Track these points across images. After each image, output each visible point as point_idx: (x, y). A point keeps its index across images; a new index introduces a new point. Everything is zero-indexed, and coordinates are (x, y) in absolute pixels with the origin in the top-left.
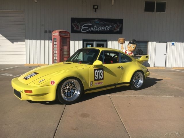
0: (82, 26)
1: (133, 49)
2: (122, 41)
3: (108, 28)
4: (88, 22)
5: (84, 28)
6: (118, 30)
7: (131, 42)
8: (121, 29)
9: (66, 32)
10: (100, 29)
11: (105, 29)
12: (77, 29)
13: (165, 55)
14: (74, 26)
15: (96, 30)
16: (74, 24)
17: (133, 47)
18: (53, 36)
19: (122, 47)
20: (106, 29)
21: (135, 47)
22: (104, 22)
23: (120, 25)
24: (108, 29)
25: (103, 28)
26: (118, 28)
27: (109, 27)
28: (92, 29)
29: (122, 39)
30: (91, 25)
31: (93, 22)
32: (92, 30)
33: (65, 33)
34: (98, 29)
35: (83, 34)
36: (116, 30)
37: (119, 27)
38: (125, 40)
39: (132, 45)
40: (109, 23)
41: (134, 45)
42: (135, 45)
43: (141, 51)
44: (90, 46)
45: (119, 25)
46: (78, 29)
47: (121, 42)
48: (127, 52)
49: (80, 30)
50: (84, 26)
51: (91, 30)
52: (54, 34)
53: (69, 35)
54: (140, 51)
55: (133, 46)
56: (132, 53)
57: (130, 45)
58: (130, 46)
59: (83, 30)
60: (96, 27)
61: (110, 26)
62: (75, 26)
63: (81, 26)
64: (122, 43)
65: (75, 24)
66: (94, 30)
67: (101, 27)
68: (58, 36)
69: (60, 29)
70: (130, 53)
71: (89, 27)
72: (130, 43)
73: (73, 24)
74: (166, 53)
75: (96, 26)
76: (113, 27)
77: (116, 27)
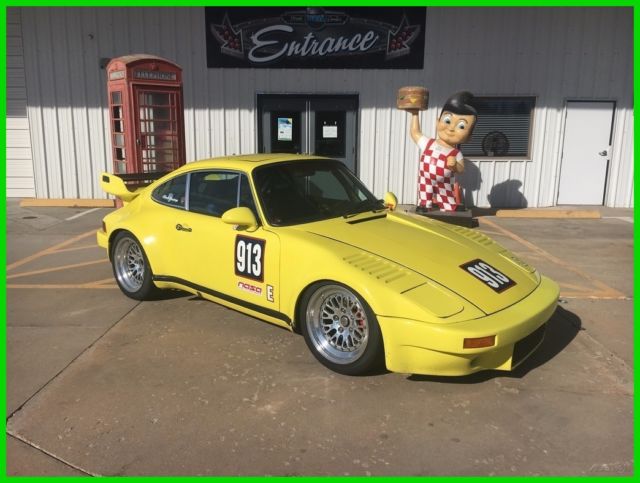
0: (254, 38)
1: (459, 134)
2: (413, 101)
3: (363, 42)
4: (278, 18)
5: (260, 44)
6: (406, 50)
7: (454, 102)
8: (418, 47)
9: (159, 66)
10: (329, 50)
11: (351, 48)
12: (232, 52)
13: (605, 154)
14: (217, 34)
15: (313, 52)
16: (217, 29)
17: (462, 128)
18: (109, 83)
19: (415, 126)
20: (355, 45)
21: (468, 126)
22: (344, 19)
23: (414, 30)
24: (362, 49)
25: (341, 44)
26: (404, 43)
27: (366, 39)
28: (293, 48)
29: (414, 92)
30: (289, 29)
31: (300, 19)
32: (296, 52)
33: (157, 69)
34: (321, 49)
35: (260, 72)
36: (398, 50)
37: (410, 38)
38: (427, 94)
39: (454, 115)
40: (366, 21)
41: (464, 117)
42: (470, 119)
43: (502, 141)
44: (290, 120)
45: (407, 28)
46: (237, 51)
47: (408, 105)
48: (433, 147)
49: (247, 52)
50: (260, 38)
51: (289, 54)
52: (113, 76)
53: (179, 78)
54: (495, 140)
55: (462, 123)
56: (453, 154)
57: (447, 117)
58: (448, 122)
59: (257, 54)
60: (311, 40)
61: (372, 33)
62: (221, 38)
63: (249, 35)
64: (414, 111)
65: (223, 27)
66: (303, 54)
67: (332, 41)
68: (125, 81)
69: (131, 53)
70: (446, 151)
71: (283, 38)
72: (448, 108)
73: (213, 29)
74: (608, 149)
75: (310, 36)
76: (383, 36)
77: (396, 37)
